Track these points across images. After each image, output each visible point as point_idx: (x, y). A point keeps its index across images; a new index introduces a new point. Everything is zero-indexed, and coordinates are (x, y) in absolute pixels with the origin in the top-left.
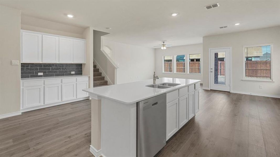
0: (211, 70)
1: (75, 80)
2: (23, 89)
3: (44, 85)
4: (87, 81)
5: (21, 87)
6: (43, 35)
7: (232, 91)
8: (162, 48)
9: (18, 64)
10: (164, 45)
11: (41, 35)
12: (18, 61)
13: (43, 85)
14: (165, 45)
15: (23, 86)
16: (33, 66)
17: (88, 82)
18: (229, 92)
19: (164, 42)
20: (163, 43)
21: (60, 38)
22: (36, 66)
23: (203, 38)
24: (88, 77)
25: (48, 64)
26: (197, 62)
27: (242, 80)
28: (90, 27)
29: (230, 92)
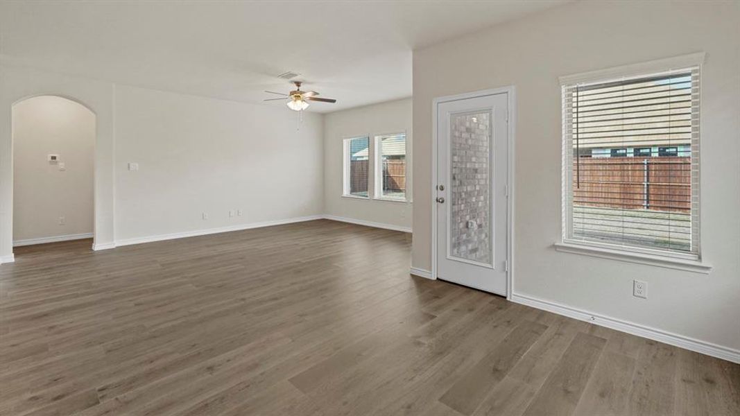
0: (441, 194)
7: (515, 297)
10: (297, 95)
18: (505, 298)
19: (298, 84)
20: (296, 88)
23: (414, 56)
27: (555, 247)
29: (508, 299)
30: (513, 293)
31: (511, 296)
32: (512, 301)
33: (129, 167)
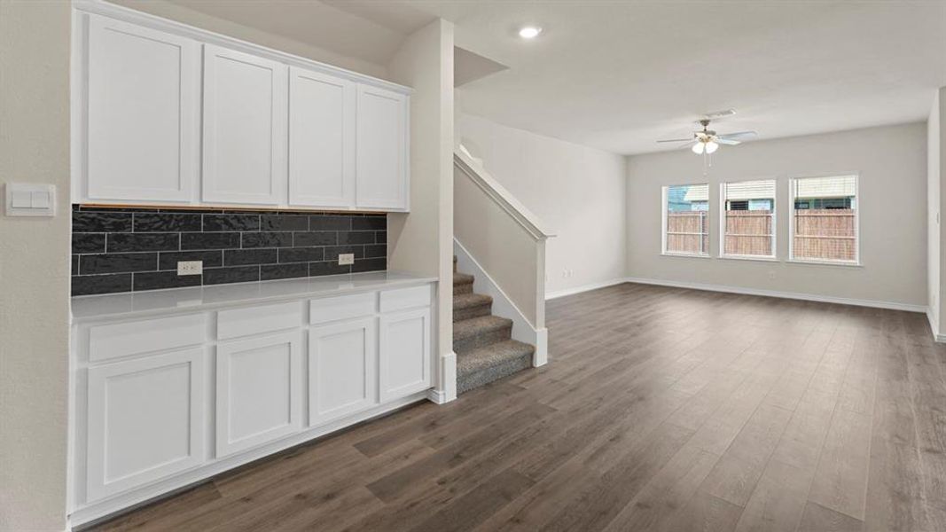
1: (373, 304)
2: (84, 375)
3: (212, 343)
4: (427, 306)
5: (74, 365)
6: (207, 46)
8: (698, 149)
9: (54, 212)
11: (197, 45)
12: (53, 189)
13: (207, 343)
14: (712, 133)
15: (85, 354)
16: (148, 221)
17: (427, 313)
19: (705, 123)
21: (292, 67)
22: (167, 222)
23: (941, 93)
24: (428, 283)
25: (232, 212)
28: (443, 21)
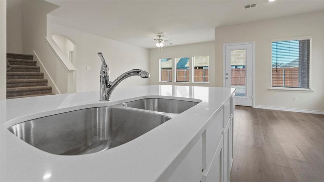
0: (227, 76)
8: (158, 45)
10: (160, 41)
14: (162, 40)
18: (252, 107)
19: (160, 36)
20: (159, 38)
23: (215, 30)
26: (200, 70)
29: (253, 107)
30: (255, 105)
31: (254, 106)
32: (255, 107)
33: (87, 68)
